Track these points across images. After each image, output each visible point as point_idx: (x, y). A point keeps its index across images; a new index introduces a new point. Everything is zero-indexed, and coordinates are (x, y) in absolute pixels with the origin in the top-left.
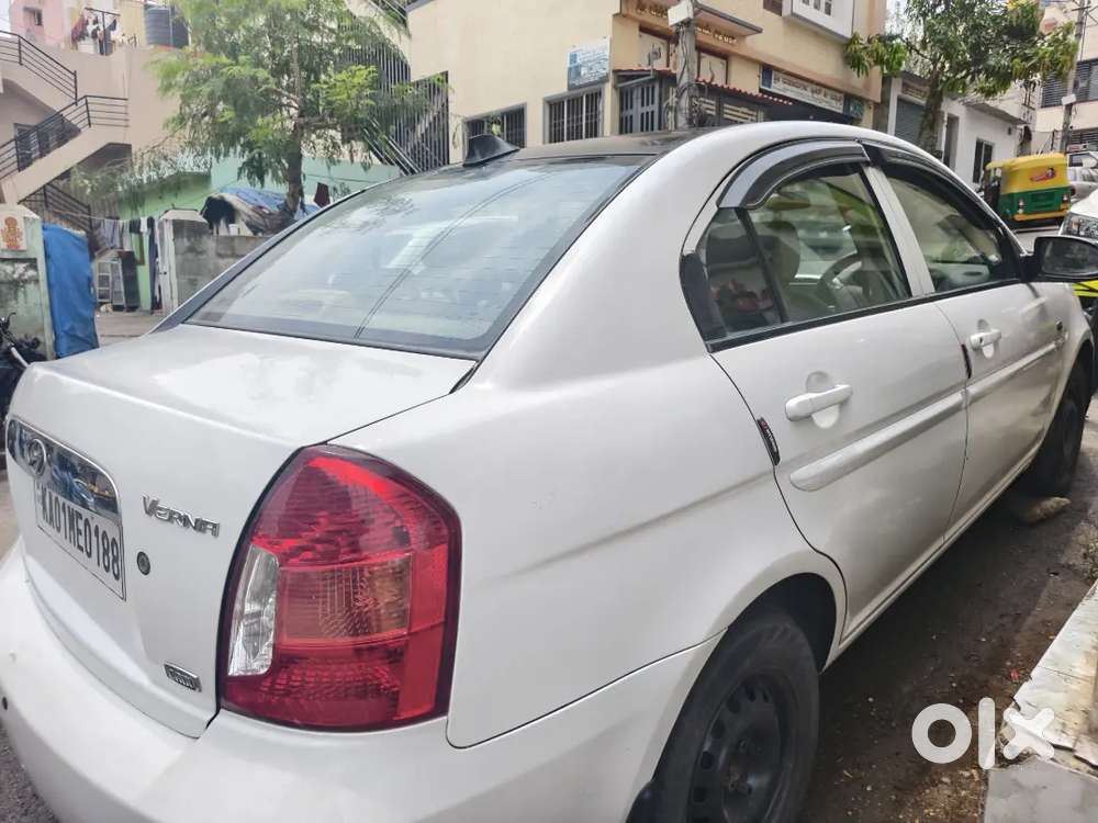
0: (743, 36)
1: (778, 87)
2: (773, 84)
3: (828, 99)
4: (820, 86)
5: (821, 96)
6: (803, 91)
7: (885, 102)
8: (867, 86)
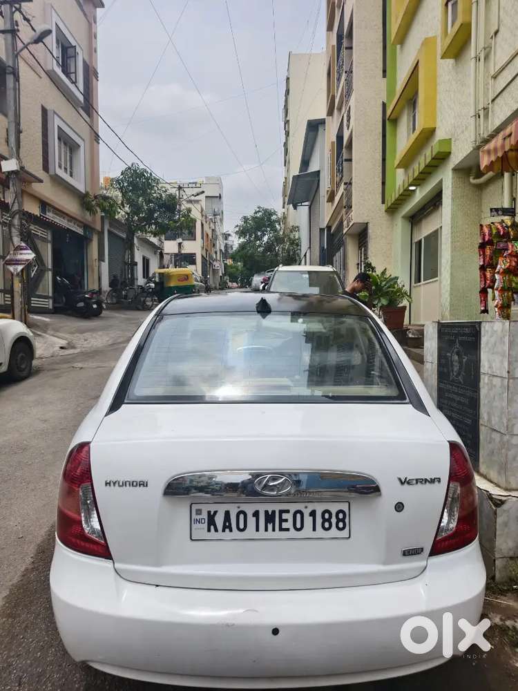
0: (31, 182)
1: (50, 216)
2: (47, 213)
3: (76, 226)
4: (71, 218)
5: (72, 224)
6: (62, 219)
7: (102, 232)
8: (94, 221)
